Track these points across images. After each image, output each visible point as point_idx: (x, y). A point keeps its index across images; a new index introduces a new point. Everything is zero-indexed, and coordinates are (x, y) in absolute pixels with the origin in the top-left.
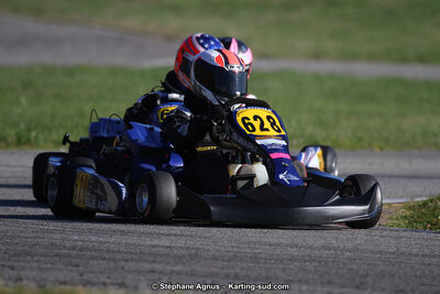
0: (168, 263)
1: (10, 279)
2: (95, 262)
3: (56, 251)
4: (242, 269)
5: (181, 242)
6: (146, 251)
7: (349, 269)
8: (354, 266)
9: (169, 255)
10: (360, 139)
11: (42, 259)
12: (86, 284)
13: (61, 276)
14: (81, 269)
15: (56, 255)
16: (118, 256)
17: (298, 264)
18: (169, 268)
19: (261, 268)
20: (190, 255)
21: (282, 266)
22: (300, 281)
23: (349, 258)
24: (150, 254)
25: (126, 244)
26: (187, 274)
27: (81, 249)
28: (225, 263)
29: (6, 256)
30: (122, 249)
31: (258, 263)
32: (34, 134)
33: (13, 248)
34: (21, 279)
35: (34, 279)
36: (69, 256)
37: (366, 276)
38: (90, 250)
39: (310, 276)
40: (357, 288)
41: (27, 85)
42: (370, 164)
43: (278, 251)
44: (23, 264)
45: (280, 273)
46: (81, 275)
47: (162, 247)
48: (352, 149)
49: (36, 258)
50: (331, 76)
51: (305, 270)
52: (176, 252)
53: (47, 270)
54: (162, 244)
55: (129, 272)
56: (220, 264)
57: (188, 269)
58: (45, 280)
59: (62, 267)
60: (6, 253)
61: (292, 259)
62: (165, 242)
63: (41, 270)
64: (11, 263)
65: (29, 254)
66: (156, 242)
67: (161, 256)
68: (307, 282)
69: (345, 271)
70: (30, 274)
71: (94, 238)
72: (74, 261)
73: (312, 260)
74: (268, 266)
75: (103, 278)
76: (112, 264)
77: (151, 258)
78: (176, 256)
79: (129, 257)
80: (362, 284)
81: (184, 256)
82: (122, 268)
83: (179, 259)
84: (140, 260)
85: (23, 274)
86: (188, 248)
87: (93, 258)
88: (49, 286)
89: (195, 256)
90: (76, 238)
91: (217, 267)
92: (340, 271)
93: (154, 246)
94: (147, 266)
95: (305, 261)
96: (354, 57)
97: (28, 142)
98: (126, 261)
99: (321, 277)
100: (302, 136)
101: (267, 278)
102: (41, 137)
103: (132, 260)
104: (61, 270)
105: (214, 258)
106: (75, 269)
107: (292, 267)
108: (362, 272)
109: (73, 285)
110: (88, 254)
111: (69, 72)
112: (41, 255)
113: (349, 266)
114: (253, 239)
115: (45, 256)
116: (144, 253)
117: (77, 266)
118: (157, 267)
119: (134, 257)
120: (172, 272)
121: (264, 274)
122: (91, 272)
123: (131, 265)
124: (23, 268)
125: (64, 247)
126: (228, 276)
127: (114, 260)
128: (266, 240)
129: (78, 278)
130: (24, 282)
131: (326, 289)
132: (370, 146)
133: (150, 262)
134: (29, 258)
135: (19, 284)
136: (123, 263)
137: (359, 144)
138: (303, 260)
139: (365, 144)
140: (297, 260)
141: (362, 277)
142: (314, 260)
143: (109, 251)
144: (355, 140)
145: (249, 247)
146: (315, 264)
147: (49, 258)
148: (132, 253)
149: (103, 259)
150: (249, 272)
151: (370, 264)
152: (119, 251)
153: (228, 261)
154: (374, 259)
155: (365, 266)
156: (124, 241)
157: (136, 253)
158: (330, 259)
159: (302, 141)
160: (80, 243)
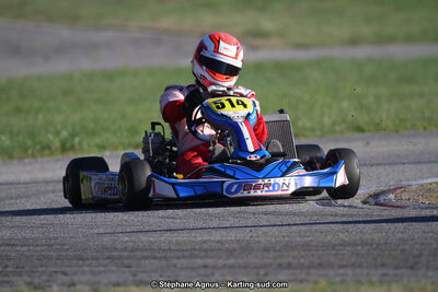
0: (220, 257)
1: (63, 284)
2: (147, 262)
3: (108, 254)
4: (294, 258)
5: (232, 235)
6: (197, 247)
7: (402, 250)
8: (407, 247)
9: (220, 249)
10: (402, 120)
11: (94, 262)
12: (140, 283)
13: (113, 278)
14: (134, 269)
15: (108, 258)
16: (169, 254)
17: (349, 249)
18: (221, 262)
20: (241, 248)
21: (334, 252)
22: (353, 265)
23: (400, 239)
24: (200, 250)
25: (178, 243)
26: (239, 267)
27: (132, 250)
28: (277, 254)
29: (58, 262)
30: (173, 247)
31: (310, 251)
32: (77, 140)
33: (64, 253)
34: (74, 284)
35: (87, 283)
36: (120, 257)
37: (420, 255)
38: (142, 250)
39: (363, 260)
40: (412, 268)
41: (67, 92)
42: (415, 145)
43: (329, 238)
44: (75, 269)
45: (332, 259)
46: (134, 275)
47: (213, 242)
48: (397, 131)
49: (87, 263)
50: (370, 60)
51: (357, 254)
52: (226, 246)
53: (100, 273)
54: (212, 238)
55: (182, 269)
56: (272, 254)
57: (240, 261)
58: (98, 283)
59: (114, 269)
60: (58, 259)
61: (343, 244)
62: (216, 236)
63: (93, 273)
64: (63, 269)
65: (82, 260)
66: (206, 238)
67: (212, 251)
68: (360, 266)
70: (82, 278)
71: (144, 238)
72: (126, 262)
73: (364, 244)
74: (321, 252)
75: (155, 277)
76: (164, 263)
77: (202, 254)
78: (228, 250)
79: (180, 254)
80: (416, 263)
81: (234, 250)
82: (175, 266)
83: (230, 253)
84: (190, 257)
85: (76, 279)
86: (238, 241)
87: (146, 258)
88: (103, 288)
89: (246, 248)
90: (127, 239)
91: (269, 258)
92: (393, 253)
93: (205, 242)
94: (199, 261)
95: (357, 245)
96: (391, 40)
97: (73, 148)
98: (178, 258)
99: (375, 259)
100: (344, 121)
101: (320, 265)
102: (85, 143)
103: (184, 257)
104: (113, 272)
105: (266, 249)
106: (127, 270)
107: (345, 252)
108: (416, 252)
109: (126, 286)
110: (139, 254)
111: (109, 76)
112: (92, 259)
113: (401, 247)
115: (96, 259)
116: (195, 250)
117: (130, 267)
118: (210, 262)
119: (186, 253)
120: (225, 265)
121: (317, 261)
122: (144, 272)
123: (183, 262)
124: (75, 274)
125: (116, 249)
126: (280, 265)
127: (165, 258)
129: (131, 278)
130: (78, 287)
131: (380, 272)
132: (414, 127)
133: (202, 258)
134: (81, 262)
135: (72, 288)
136: (175, 261)
137: (402, 127)
138: (354, 244)
139: (408, 125)
140: (349, 245)
141: (415, 257)
142: (367, 244)
143: (160, 249)
144: (397, 122)
145: (300, 236)
146: (367, 248)
147: (101, 261)
148: (183, 250)
149: (155, 258)
150: (302, 261)
151: (422, 244)
152: (170, 249)
153: (280, 251)
154: (426, 238)
155: (418, 246)
156: (174, 239)
157: (187, 250)
158: (382, 242)
159: (343, 126)
160: (131, 244)
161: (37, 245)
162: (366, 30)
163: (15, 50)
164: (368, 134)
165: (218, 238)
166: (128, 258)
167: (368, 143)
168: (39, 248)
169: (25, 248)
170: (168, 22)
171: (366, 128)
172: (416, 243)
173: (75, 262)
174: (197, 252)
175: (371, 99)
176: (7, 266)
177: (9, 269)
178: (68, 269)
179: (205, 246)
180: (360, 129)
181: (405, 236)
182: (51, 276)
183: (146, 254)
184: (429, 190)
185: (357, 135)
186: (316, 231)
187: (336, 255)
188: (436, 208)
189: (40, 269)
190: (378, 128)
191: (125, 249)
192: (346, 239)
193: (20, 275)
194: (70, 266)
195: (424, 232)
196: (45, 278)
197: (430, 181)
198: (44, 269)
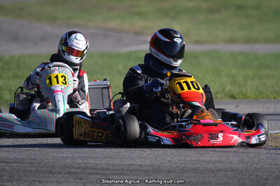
0: (140, 175)
2: (93, 176)
3: (68, 170)
5: (148, 162)
6: (125, 168)
8: (260, 173)
9: (140, 170)
10: (260, 92)
11: (59, 175)
14: (84, 181)
15: (69, 173)
16: (107, 172)
17: (223, 173)
19: (199, 176)
20: (154, 170)
21: (213, 175)
22: (225, 184)
23: (256, 168)
24: (128, 170)
25: (113, 165)
27: (84, 168)
28: (177, 174)
29: (36, 174)
30: (110, 168)
31: (198, 173)
33: (40, 169)
36: (76, 173)
37: (267, 179)
38: (90, 169)
39: (231, 181)
42: (268, 108)
43: (210, 165)
44: (46, 179)
45: (212, 179)
47: (136, 165)
48: (256, 99)
49: (55, 176)
50: (242, 53)
51: (228, 177)
52: (144, 168)
53: (62, 182)
54: (135, 163)
56: (173, 175)
59: (71, 180)
60: (36, 172)
61: (219, 170)
62: (138, 162)
63: (58, 182)
64: (39, 179)
65: (51, 172)
66: (131, 162)
67: (135, 171)
69: (254, 176)
71: (92, 161)
72: (80, 176)
73: (232, 170)
74: (204, 175)
77: (128, 173)
78: (145, 171)
79: (115, 172)
81: (149, 171)
83: (147, 172)
84: (121, 174)
86: (152, 165)
87: (92, 174)
89: (157, 170)
90: (81, 161)
92: (251, 177)
93: (131, 165)
95: (228, 171)
96: (256, 41)
98: (113, 175)
99: (238, 180)
100: (223, 92)
101: (204, 183)
103: (116, 174)
104: (71, 182)
105: (169, 171)
106: (80, 181)
107: (219, 175)
108: (264, 177)
110: (88, 171)
112: (58, 173)
113: (256, 173)
114: (194, 159)
115: (61, 173)
116: (124, 170)
117: (81, 179)
119: (119, 172)
121: (202, 180)
122: (91, 183)
124: (47, 182)
125: (73, 167)
127: (105, 174)
128: (203, 159)
132: (267, 96)
134: (51, 175)
137: (260, 97)
138: (226, 170)
139: (264, 95)
140: (223, 171)
141: (264, 180)
142: (234, 171)
143: (102, 169)
144: (257, 93)
145: (192, 164)
146: (234, 173)
147: (63, 175)
148: (116, 170)
149: (98, 174)
150: (192, 179)
151: (270, 172)
152: (108, 169)
153: (178, 173)
154: (272, 169)
155: (266, 173)
156: (111, 163)
157: (119, 170)
158: (244, 169)
159: (222, 95)
160: (83, 165)
161: (23, 163)
162: (240, 34)
163: (15, 38)
164: (238, 100)
165: (139, 163)
166: (81, 173)
167: (237, 106)
168: (24, 165)
169: (15, 165)
170: (113, 24)
171: (237, 96)
172: (266, 171)
173: (47, 175)
174: (125, 171)
175: (241, 78)
176: (3, 176)
177: (5, 178)
178: (42, 179)
179: (131, 168)
180: (233, 97)
181: (259, 166)
182: (31, 183)
183: (92, 171)
184: (276, 138)
185: (232, 101)
186: (202, 161)
187: (214, 176)
188: (279, 149)
189: (24, 178)
190: (245, 97)
191: (79, 168)
192: (221, 167)
193: (11, 181)
194: (43, 177)
195: (271, 164)
196: (27, 184)
197: (276, 132)
198: (27, 178)
